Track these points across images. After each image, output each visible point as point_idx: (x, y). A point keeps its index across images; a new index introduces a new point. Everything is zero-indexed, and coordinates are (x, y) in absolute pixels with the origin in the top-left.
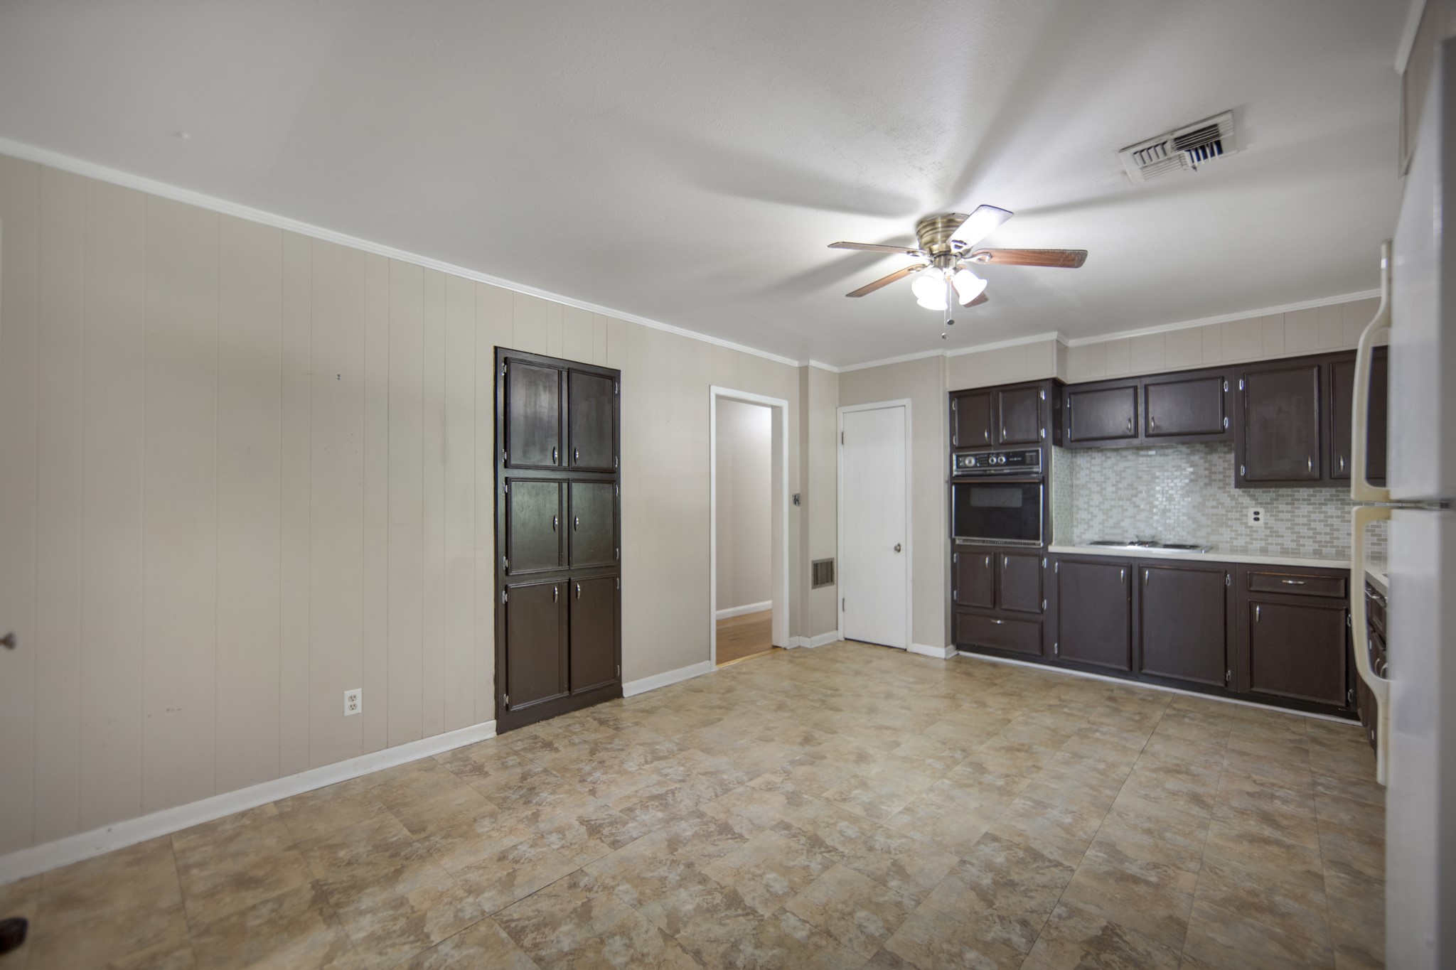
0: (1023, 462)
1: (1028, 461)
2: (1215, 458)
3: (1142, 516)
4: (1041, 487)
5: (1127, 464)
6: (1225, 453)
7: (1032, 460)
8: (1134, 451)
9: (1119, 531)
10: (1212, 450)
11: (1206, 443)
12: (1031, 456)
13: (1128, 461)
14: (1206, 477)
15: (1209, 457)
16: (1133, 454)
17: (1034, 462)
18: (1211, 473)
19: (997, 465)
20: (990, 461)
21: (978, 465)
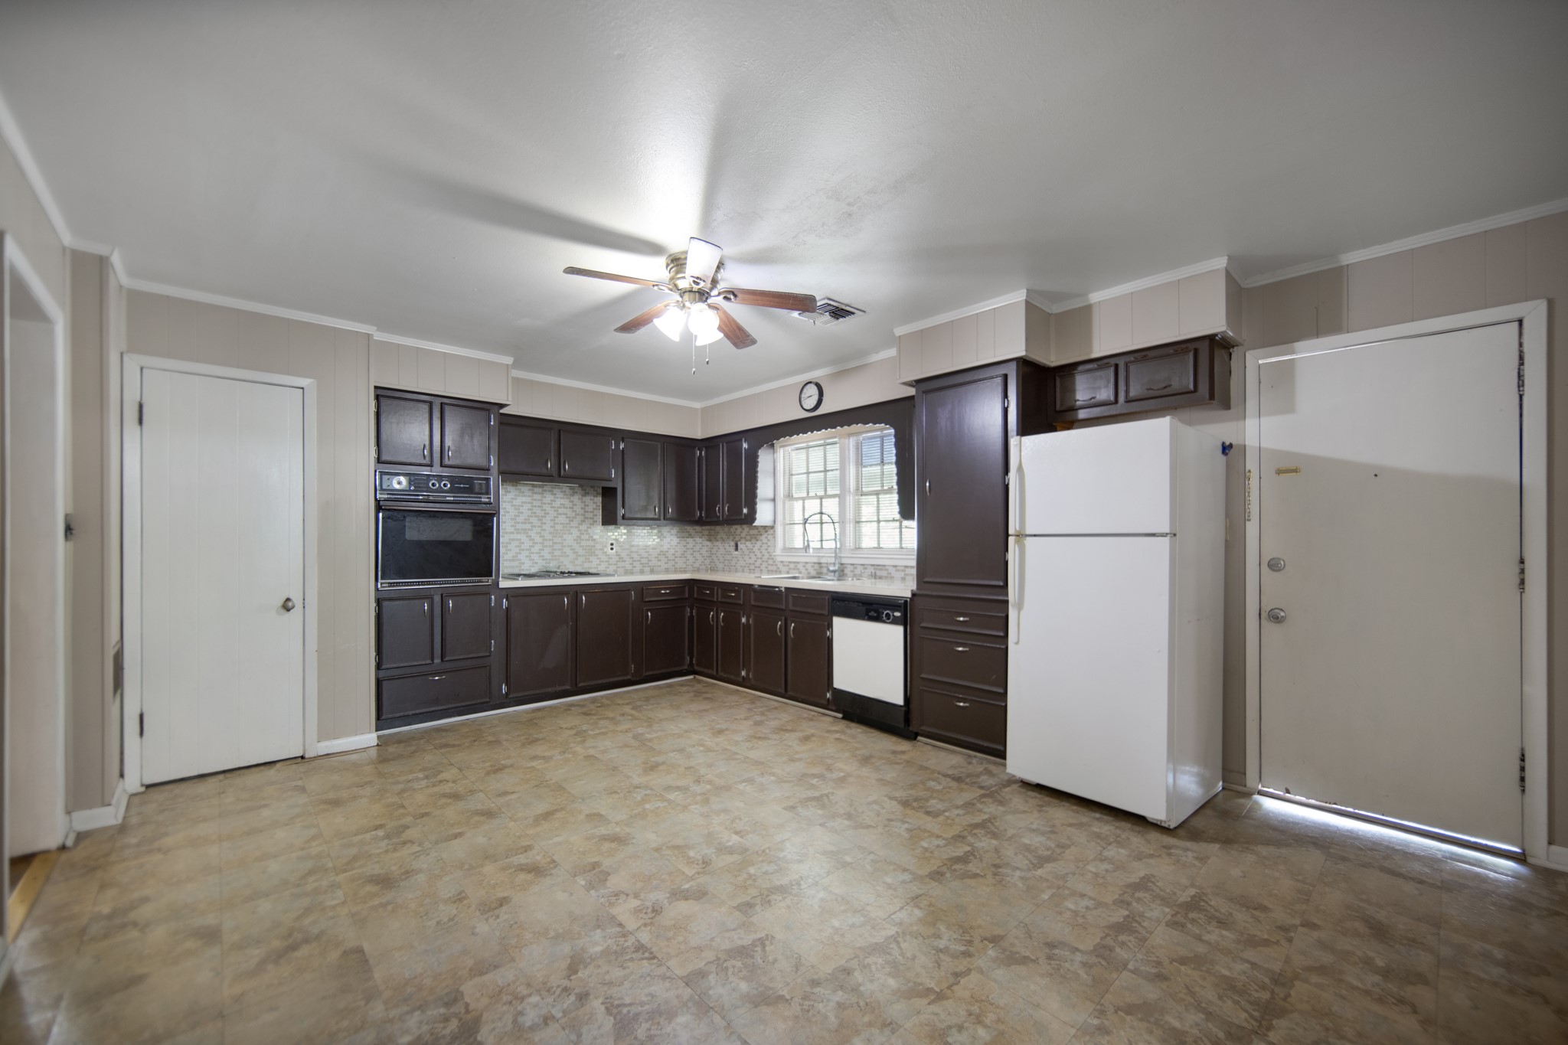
0: (470, 490)
1: (477, 489)
2: (587, 499)
3: (536, 548)
4: (495, 518)
5: (524, 499)
6: (594, 496)
7: (481, 488)
8: (531, 488)
9: (516, 564)
10: (586, 494)
11: (581, 486)
12: (481, 484)
13: (525, 496)
14: (582, 515)
15: (584, 499)
16: (530, 490)
17: (484, 491)
18: (585, 512)
19: (440, 490)
20: (430, 485)
21: (412, 488)
